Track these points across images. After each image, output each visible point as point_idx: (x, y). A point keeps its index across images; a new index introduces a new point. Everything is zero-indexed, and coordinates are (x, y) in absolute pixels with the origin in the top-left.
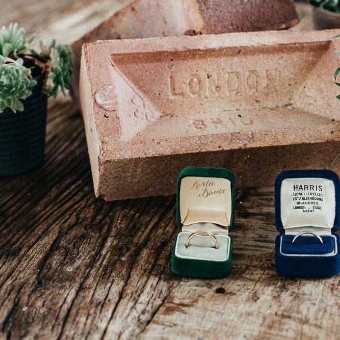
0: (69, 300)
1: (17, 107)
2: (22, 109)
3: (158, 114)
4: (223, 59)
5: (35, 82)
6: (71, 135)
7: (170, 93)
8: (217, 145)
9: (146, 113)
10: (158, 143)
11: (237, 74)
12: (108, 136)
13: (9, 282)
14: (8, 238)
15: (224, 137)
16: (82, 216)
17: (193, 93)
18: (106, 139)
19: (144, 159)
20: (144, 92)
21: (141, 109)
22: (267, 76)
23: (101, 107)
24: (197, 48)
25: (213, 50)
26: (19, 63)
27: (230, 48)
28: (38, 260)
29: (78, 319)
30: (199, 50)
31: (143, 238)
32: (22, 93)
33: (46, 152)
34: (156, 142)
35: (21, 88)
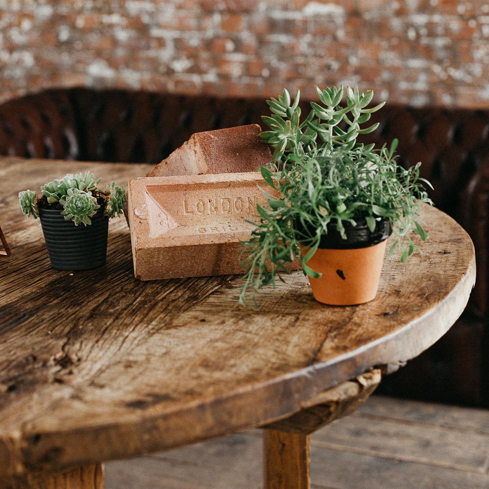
0: (108, 323)
1: (87, 222)
2: (90, 224)
3: (176, 225)
4: (219, 190)
5: (99, 206)
6: (127, 251)
7: (184, 212)
8: (210, 241)
9: (168, 223)
10: (173, 239)
11: (229, 200)
12: (141, 234)
13: (73, 316)
14: (76, 298)
15: (215, 236)
16: (125, 288)
17: (199, 212)
18: (140, 236)
19: (164, 248)
20: (167, 210)
21: (165, 221)
22: (249, 201)
23: (138, 217)
24: (202, 182)
25: (212, 184)
26: (89, 194)
27: (223, 182)
28: (92, 307)
29: (112, 331)
30: (203, 183)
31: (161, 297)
32: (90, 212)
33: (107, 260)
34: (171, 238)
35: (89, 209)
